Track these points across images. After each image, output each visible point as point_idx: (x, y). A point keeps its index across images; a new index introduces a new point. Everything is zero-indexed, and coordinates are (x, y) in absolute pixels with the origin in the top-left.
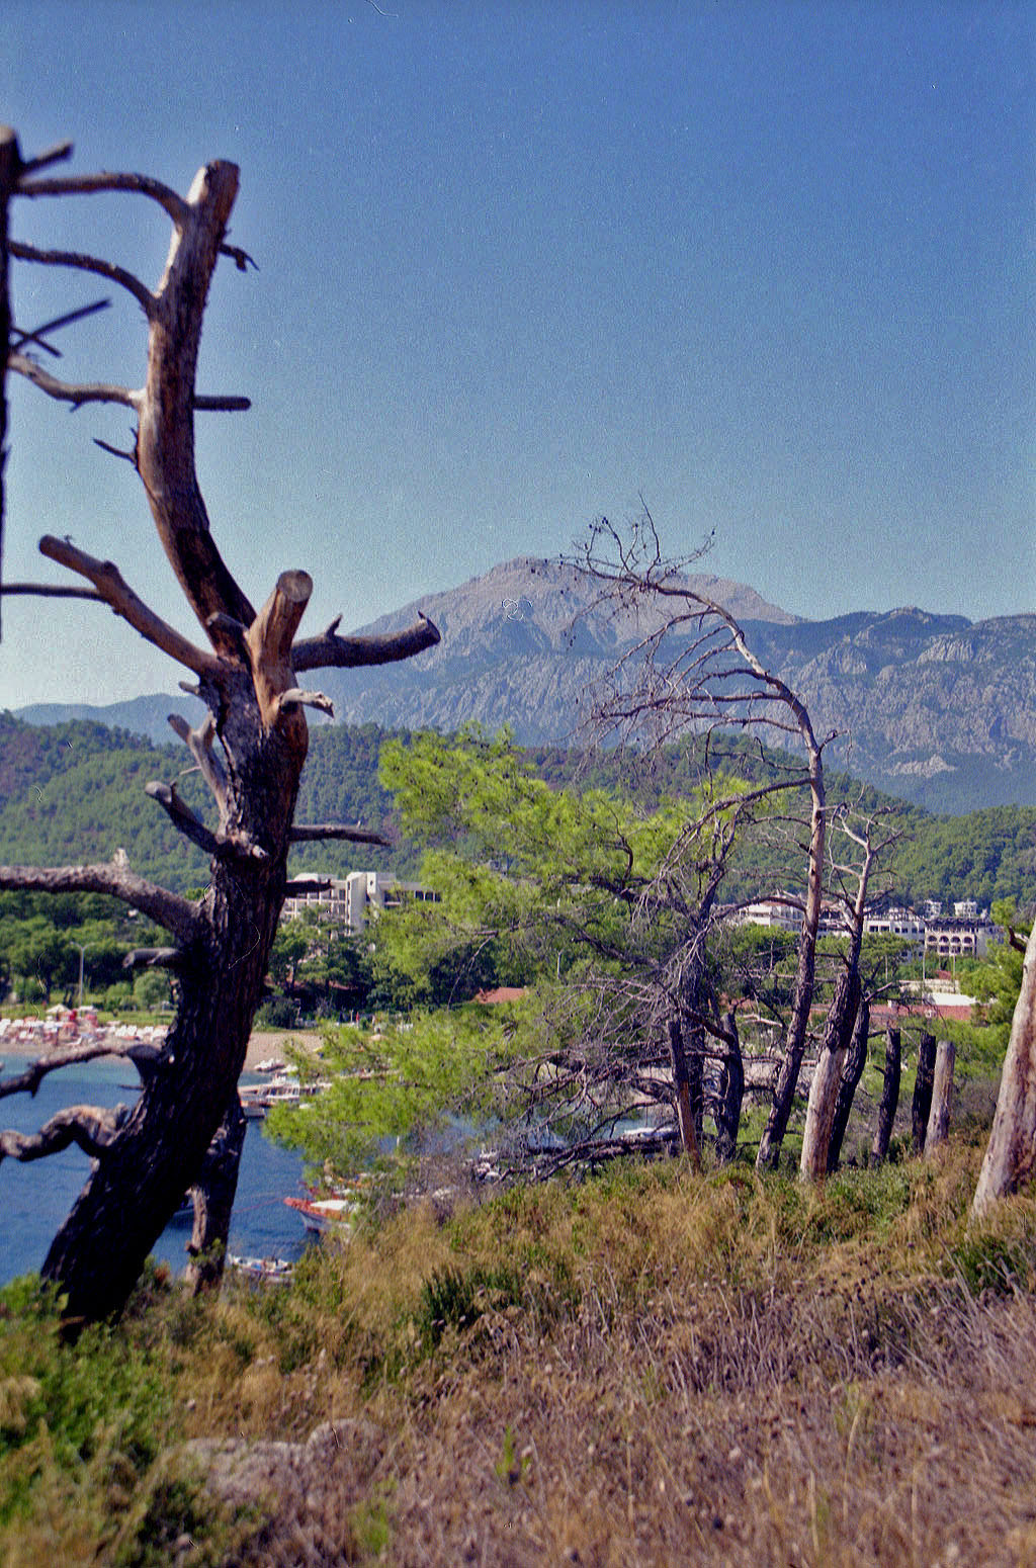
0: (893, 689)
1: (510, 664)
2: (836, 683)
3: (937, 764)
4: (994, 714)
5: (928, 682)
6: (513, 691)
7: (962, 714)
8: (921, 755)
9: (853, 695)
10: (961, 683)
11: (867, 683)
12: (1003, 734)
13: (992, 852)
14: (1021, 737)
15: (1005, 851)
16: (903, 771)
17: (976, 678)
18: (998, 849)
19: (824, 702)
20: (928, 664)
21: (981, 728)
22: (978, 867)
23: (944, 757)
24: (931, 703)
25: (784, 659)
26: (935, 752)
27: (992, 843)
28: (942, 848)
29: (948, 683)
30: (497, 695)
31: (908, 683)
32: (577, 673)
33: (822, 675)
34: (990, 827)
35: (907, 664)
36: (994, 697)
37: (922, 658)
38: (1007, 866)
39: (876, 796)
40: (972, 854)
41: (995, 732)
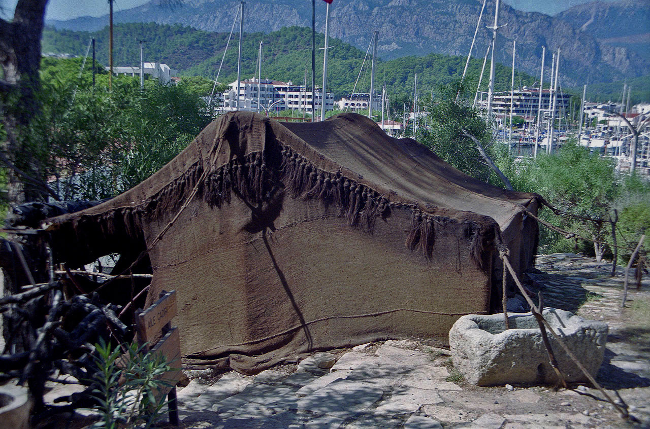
0: (378, 16)
1: (229, 5)
2: (356, 14)
3: (394, 46)
4: (417, 27)
5: (392, 13)
6: (230, 16)
7: (404, 27)
8: (388, 43)
9: (363, 18)
10: (404, 14)
11: (369, 14)
12: (420, 35)
13: (404, 75)
14: (427, 36)
15: (410, 74)
16: (381, 49)
17: (410, 13)
18: (407, 73)
19: (351, 21)
20: (392, 7)
21: (412, 33)
22: (398, 81)
23: (397, 43)
24: (393, 22)
25: (337, 4)
26: (394, 41)
27: (404, 71)
28: (384, 73)
29: (400, 14)
30: (223, 18)
31: (384, 14)
32: (255, 9)
33: (351, 11)
34: (404, 64)
35: (384, 7)
36: (417, 20)
37: (390, 4)
38: (410, 80)
39: (361, 53)
40: (396, 75)
41: (417, 34)
